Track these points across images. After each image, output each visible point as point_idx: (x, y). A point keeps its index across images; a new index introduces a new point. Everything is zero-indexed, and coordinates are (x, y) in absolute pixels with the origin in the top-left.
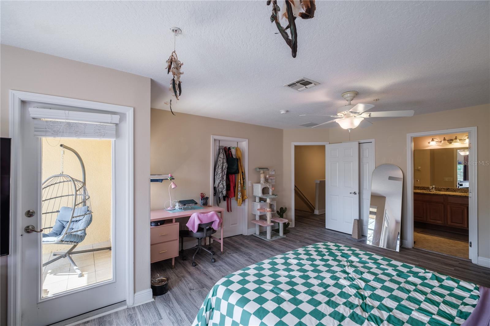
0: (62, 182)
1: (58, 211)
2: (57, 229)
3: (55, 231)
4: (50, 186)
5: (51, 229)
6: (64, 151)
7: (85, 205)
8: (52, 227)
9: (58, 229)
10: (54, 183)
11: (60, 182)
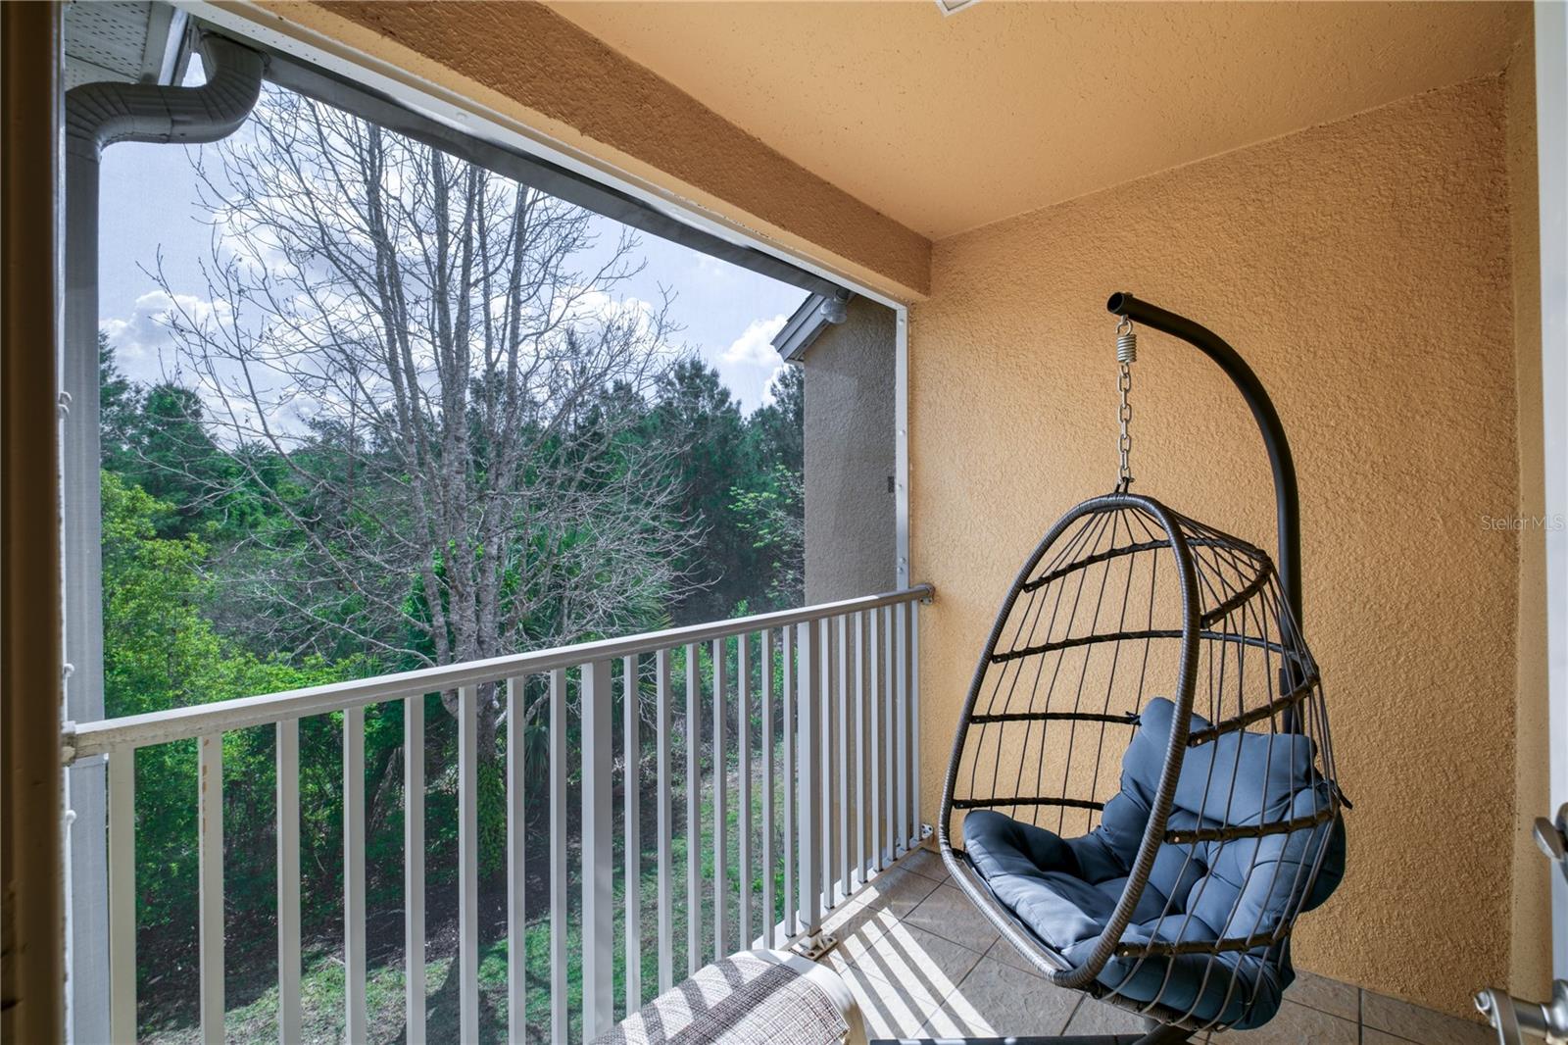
0: (1122, 552)
1: (1131, 719)
2: (1118, 833)
3: (1109, 841)
4: (1083, 564)
5: (1098, 816)
6: (1132, 340)
7: (1293, 726)
8: (1099, 807)
9: (1124, 834)
10: (1082, 557)
11: (1113, 553)
